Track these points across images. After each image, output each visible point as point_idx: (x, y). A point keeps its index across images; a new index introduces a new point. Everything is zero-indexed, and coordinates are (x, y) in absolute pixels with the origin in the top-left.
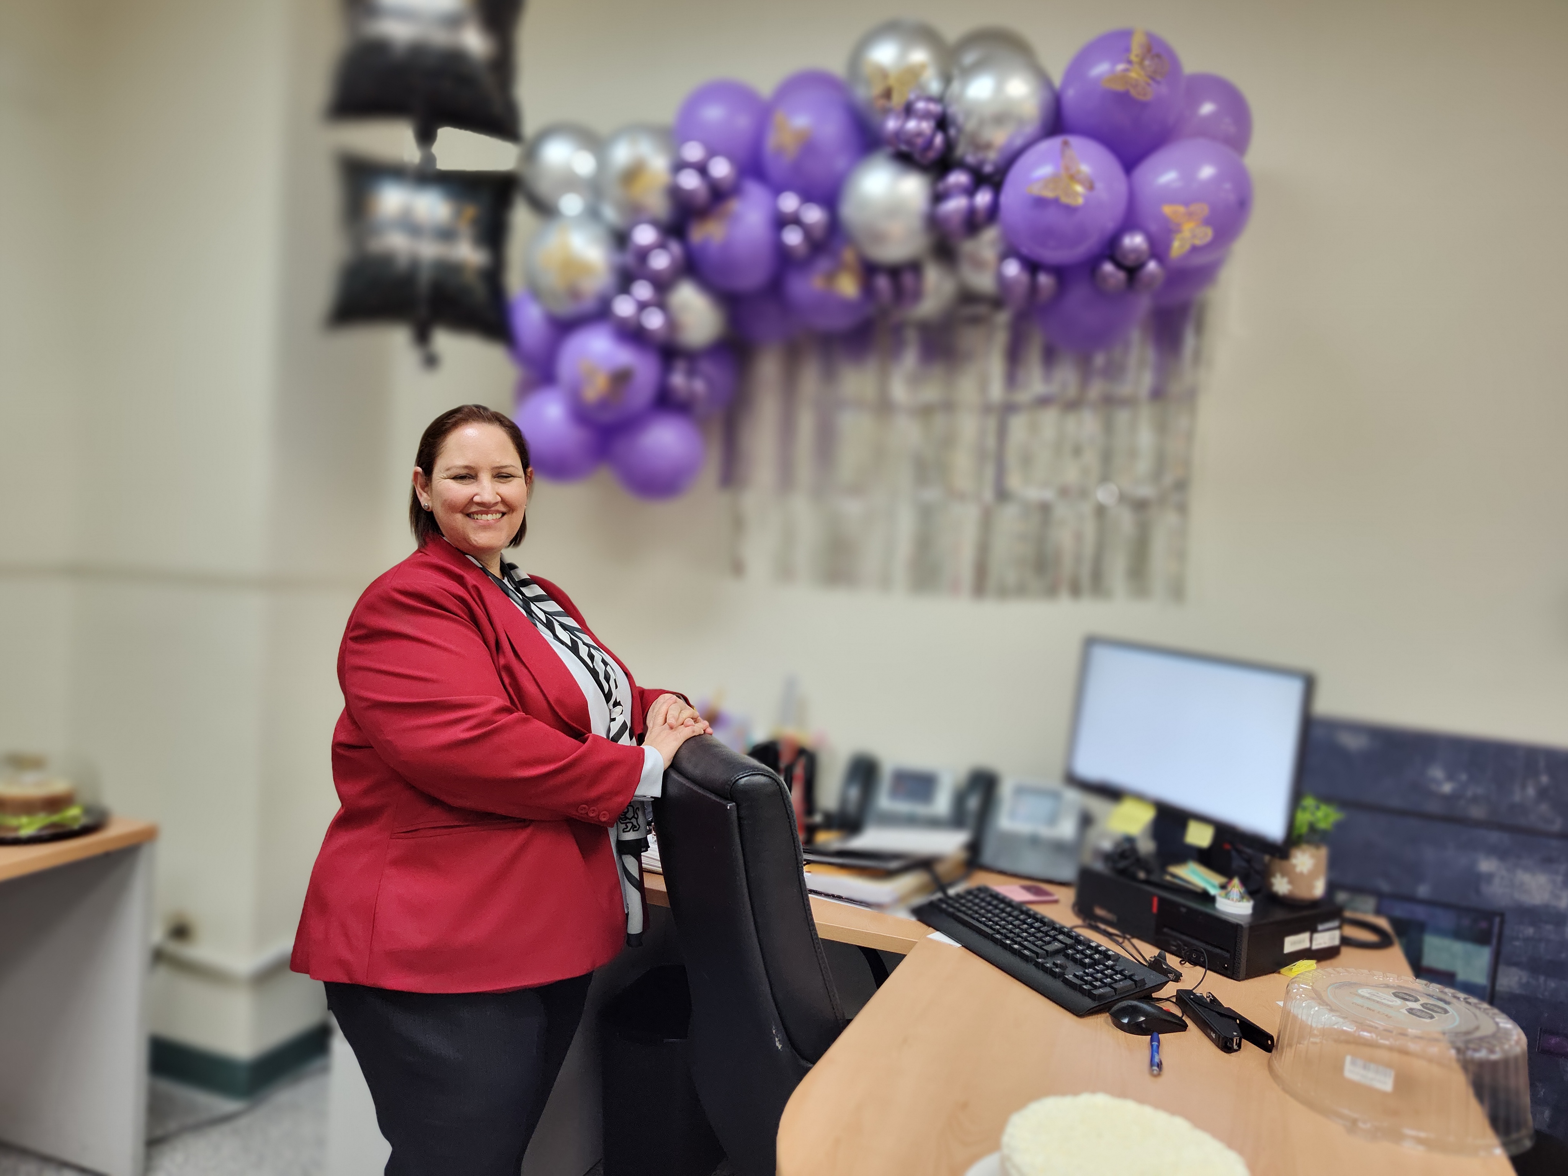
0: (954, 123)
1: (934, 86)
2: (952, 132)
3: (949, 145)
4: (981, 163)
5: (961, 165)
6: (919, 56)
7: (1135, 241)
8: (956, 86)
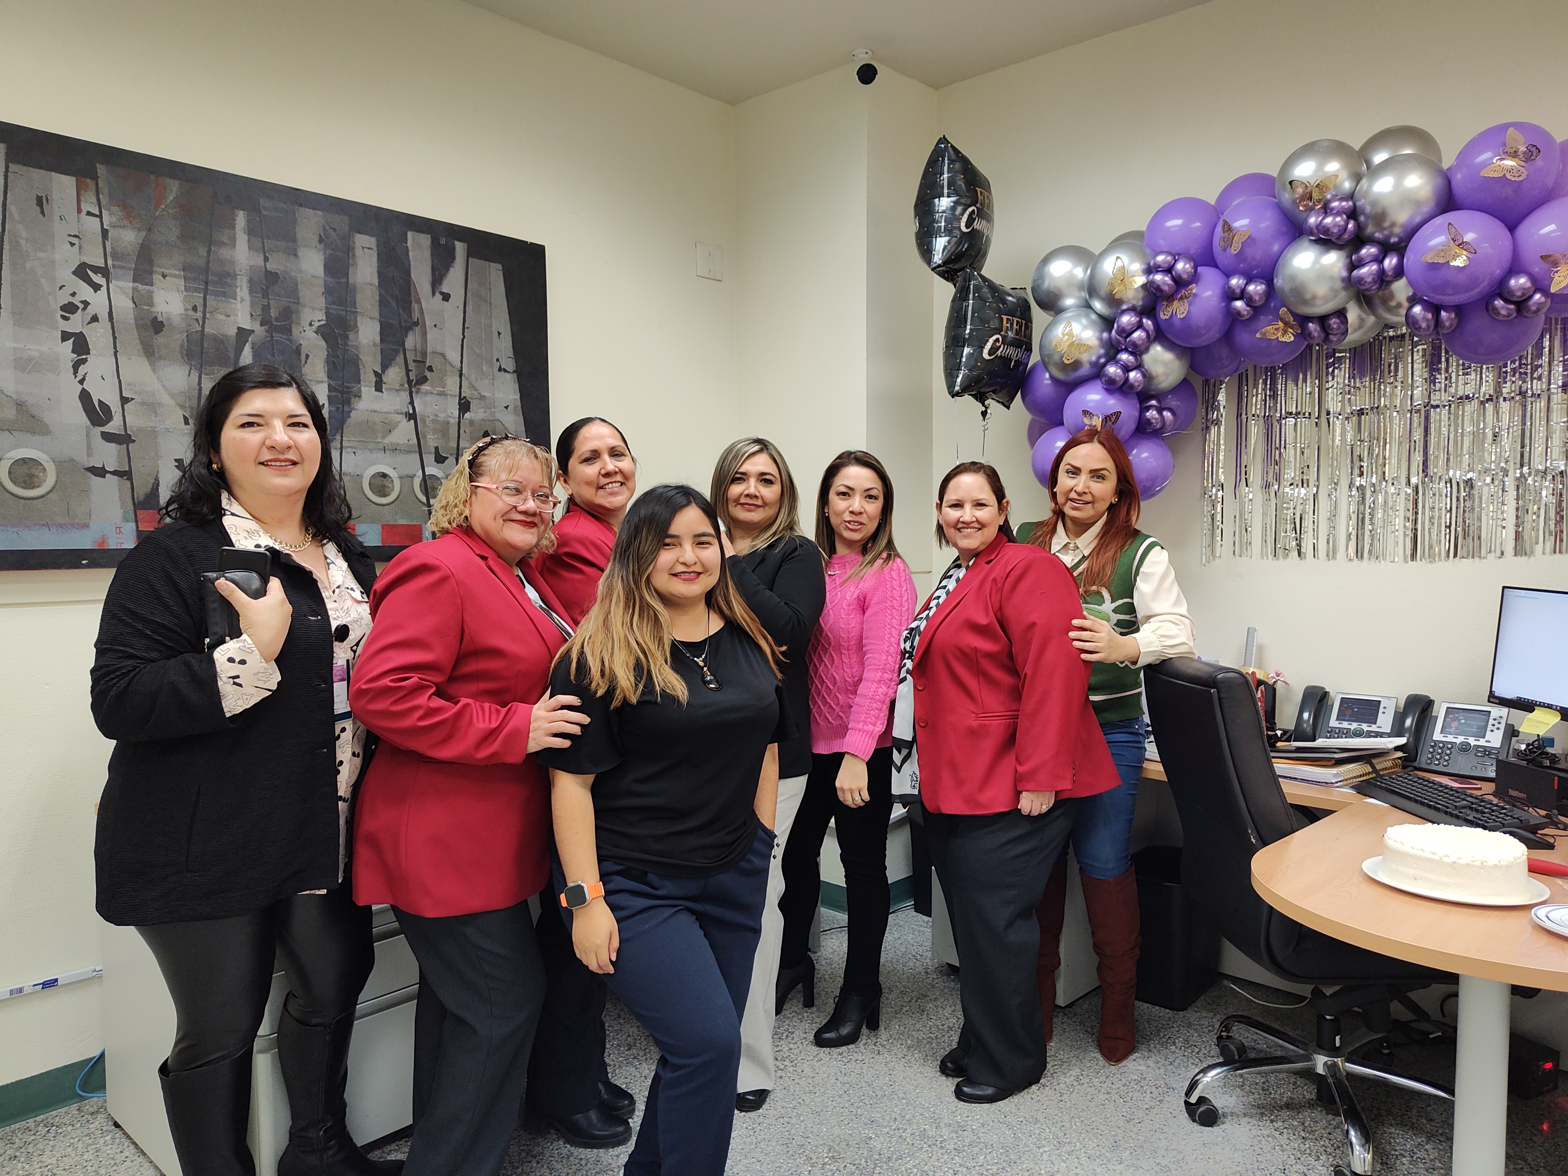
0: (1363, 213)
1: (1347, 185)
2: (1362, 218)
3: (1359, 227)
4: (1388, 237)
5: (1371, 241)
6: (1333, 166)
7: (1520, 282)
8: (1364, 183)
